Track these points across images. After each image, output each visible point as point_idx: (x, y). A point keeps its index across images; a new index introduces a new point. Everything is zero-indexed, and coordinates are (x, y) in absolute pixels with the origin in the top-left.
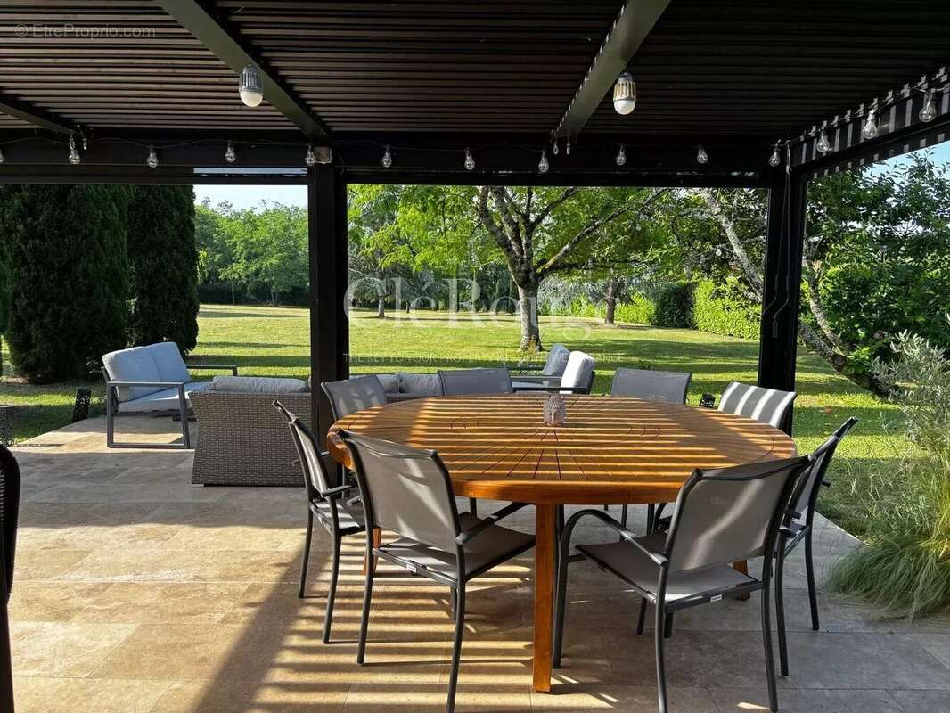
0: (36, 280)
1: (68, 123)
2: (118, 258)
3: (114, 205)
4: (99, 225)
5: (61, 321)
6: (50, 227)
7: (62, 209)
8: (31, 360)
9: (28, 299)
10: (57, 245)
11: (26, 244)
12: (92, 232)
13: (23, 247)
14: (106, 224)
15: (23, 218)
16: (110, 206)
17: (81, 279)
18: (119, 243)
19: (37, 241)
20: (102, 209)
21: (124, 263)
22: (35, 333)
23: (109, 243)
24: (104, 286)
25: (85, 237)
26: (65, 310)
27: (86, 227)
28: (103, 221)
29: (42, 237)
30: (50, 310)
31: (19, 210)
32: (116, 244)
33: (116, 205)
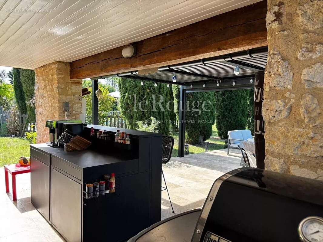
0: (223, 112)
1: (216, 78)
2: (245, 106)
3: (245, 91)
4: (240, 97)
5: (228, 123)
6: (228, 98)
7: (231, 93)
8: (221, 133)
9: (221, 117)
10: (229, 103)
11: (222, 103)
12: (238, 100)
13: (221, 103)
14: (242, 97)
15: (222, 96)
16: (244, 92)
17: (234, 112)
18: (245, 102)
19: (224, 102)
20: (241, 93)
21: (246, 107)
22: (222, 126)
23: (242, 102)
24: (240, 114)
25: (236, 101)
26: (229, 120)
27: (236, 98)
28: (241, 96)
29: (226, 101)
30: (226, 120)
31: (221, 94)
32: (244, 102)
33: (246, 92)
